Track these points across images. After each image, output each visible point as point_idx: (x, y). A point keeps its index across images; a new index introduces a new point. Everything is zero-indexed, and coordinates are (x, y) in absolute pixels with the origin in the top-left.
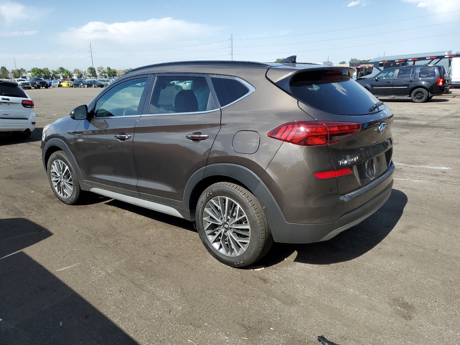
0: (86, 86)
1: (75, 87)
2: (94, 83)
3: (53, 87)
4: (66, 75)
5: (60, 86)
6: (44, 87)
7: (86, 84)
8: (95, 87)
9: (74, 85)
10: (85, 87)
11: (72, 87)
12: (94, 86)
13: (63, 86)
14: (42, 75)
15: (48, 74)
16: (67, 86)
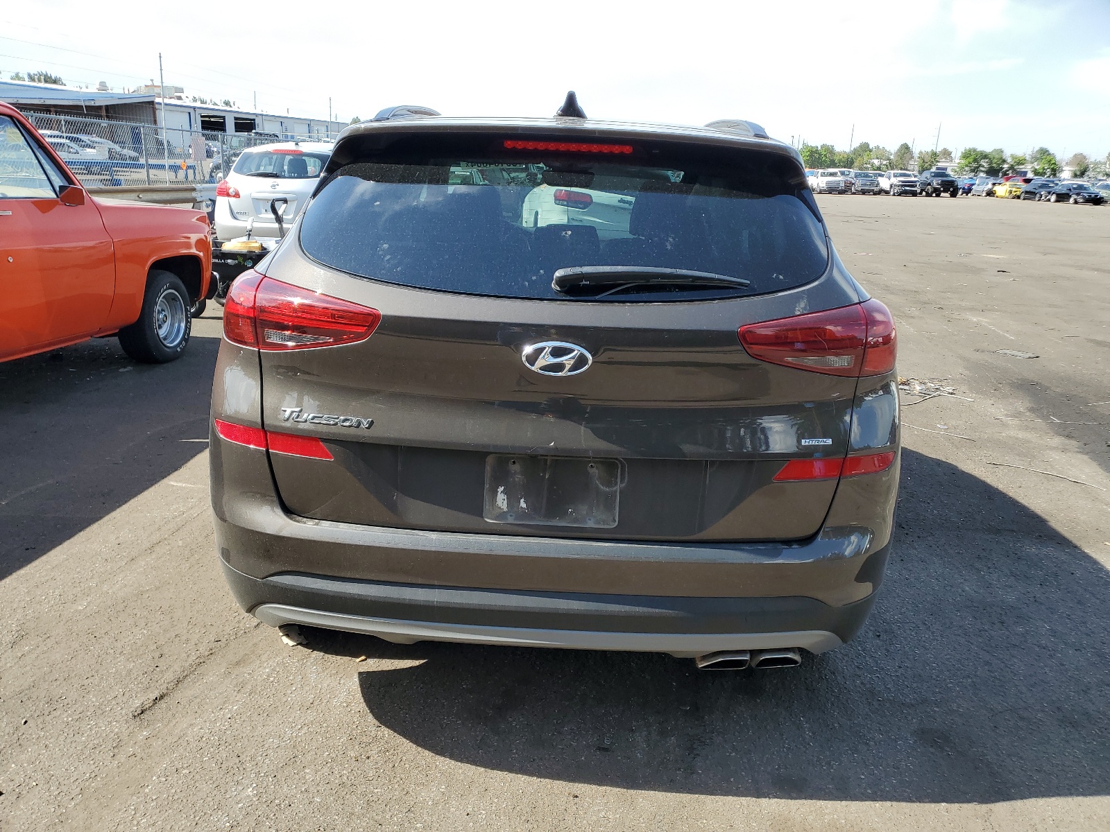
0: (1053, 198)
1: (1024, 199)
2: (1077, 191)
3: (973, 195)
4: (1044, 169)
5: (990, 193)
6: (947, 195)
7: (1054, 193)
8: (1076, 202)
9: (1023, 195)
10: (1049, 200)
11: (1019, 197)
12: (1075, 200)
13: (997, 194)
14: (983, 166)
15: (999, 165)
16: (1007, 194)
